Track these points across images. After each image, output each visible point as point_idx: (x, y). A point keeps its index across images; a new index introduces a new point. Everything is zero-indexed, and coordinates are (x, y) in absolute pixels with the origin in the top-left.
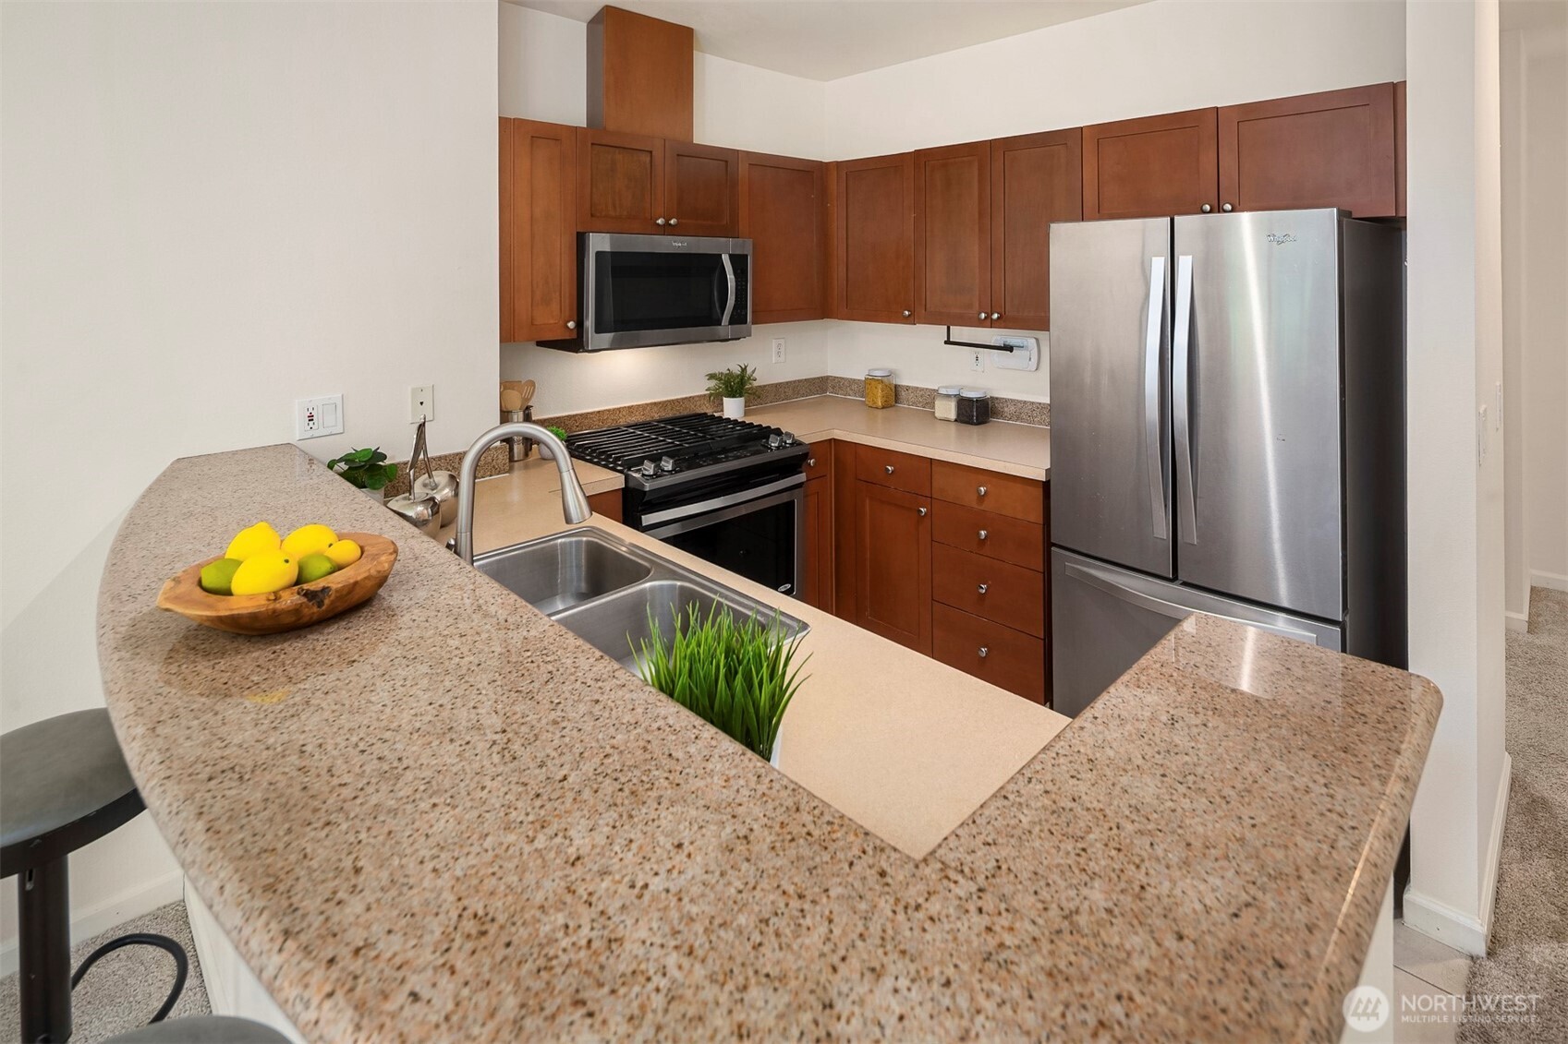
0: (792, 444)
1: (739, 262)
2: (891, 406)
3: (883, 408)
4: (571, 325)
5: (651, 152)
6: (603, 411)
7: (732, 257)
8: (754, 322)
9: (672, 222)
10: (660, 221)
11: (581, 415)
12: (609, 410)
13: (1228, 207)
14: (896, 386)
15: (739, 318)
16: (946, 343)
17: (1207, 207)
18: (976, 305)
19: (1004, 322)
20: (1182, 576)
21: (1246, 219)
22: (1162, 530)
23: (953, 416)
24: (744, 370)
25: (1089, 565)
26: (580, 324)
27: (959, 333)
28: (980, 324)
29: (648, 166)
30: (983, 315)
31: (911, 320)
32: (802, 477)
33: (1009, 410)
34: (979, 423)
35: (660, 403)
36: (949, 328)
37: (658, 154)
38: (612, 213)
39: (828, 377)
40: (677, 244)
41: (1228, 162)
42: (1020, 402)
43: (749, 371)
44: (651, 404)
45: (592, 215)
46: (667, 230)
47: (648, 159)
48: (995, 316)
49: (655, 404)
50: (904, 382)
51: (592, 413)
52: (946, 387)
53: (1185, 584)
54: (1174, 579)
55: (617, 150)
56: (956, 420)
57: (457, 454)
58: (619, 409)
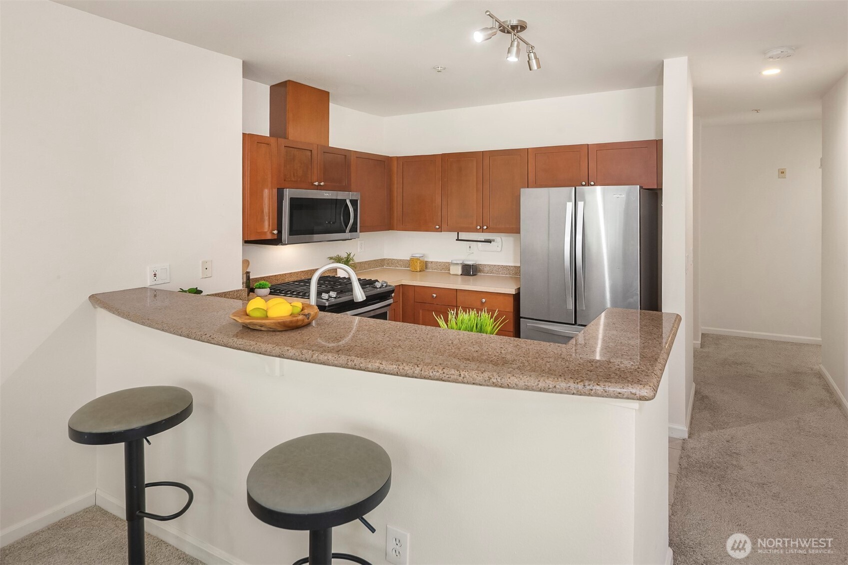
0: (386, 286)
1: (354, 203)
2: (424, 271)
3: (420, 271)
4: (275, 232)
5: (311, 151)
6: (278, 275)
7: (351, 201)
8: (360, 232)
9: (322, 184)
10: (316, 183)
11: (267, 277)
12: (280, 275)
13: (592, 183)
14: (426, 262)
15: (354, 229)
16: (457, 240)
17: (584, 183)
18: (475, 223)
19: (490, 230)
20: (578, 322)
21: (599, 189)
22: (571, 306)
23: (460, 272)
24: (349, 255)
25: (536, 323)
26: (280, 232)
27: (463, 236)
28: (477, 231)
29: (310, 157)
30: (479, 227)
31: (440, 230)
32: (391, 301)
33: (486, 269)
34: (474, 275)
35: (305, 271)
36: (458, 233)
37: (314, 152)
38: (294, 179)
39: (384, 259)
40: (327, 195)
41: (592, 165)
42: (493, 265)
43: (352, 255)
44: (301, 272)
45: (285, 180)
46: (319, 188)
47: (310, 154)
48: (485, 227)
49: (303, 271)
50: (430, 260)
51: (272, 276)
52: (456, 260)
53: (579, 325)
54: (576, 323)
55: (296, 150)
56: (461, 275)
57: (224, 293)
58: (285, 274)
